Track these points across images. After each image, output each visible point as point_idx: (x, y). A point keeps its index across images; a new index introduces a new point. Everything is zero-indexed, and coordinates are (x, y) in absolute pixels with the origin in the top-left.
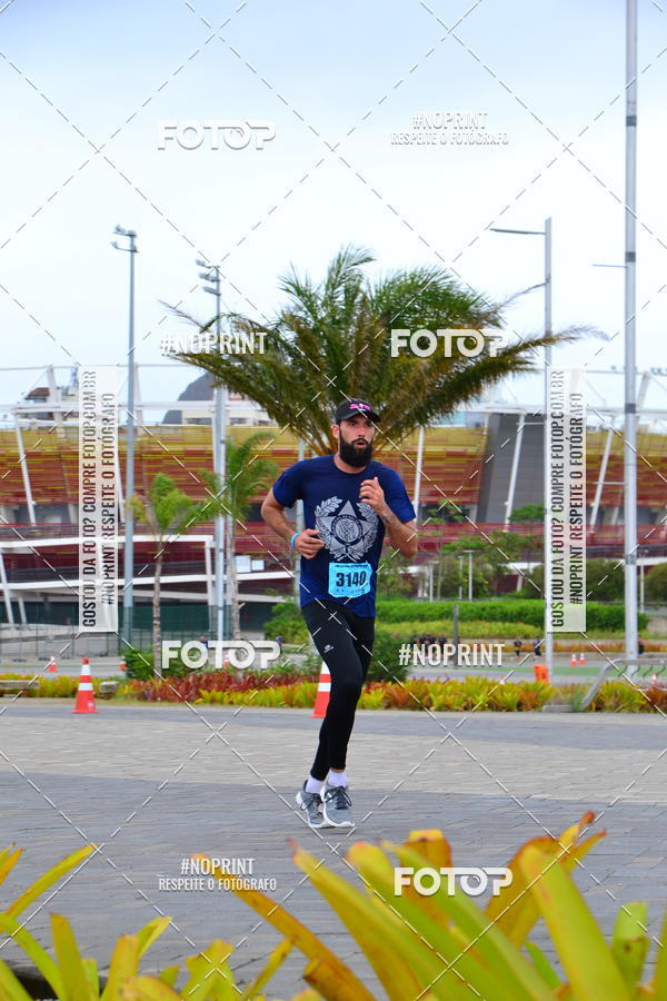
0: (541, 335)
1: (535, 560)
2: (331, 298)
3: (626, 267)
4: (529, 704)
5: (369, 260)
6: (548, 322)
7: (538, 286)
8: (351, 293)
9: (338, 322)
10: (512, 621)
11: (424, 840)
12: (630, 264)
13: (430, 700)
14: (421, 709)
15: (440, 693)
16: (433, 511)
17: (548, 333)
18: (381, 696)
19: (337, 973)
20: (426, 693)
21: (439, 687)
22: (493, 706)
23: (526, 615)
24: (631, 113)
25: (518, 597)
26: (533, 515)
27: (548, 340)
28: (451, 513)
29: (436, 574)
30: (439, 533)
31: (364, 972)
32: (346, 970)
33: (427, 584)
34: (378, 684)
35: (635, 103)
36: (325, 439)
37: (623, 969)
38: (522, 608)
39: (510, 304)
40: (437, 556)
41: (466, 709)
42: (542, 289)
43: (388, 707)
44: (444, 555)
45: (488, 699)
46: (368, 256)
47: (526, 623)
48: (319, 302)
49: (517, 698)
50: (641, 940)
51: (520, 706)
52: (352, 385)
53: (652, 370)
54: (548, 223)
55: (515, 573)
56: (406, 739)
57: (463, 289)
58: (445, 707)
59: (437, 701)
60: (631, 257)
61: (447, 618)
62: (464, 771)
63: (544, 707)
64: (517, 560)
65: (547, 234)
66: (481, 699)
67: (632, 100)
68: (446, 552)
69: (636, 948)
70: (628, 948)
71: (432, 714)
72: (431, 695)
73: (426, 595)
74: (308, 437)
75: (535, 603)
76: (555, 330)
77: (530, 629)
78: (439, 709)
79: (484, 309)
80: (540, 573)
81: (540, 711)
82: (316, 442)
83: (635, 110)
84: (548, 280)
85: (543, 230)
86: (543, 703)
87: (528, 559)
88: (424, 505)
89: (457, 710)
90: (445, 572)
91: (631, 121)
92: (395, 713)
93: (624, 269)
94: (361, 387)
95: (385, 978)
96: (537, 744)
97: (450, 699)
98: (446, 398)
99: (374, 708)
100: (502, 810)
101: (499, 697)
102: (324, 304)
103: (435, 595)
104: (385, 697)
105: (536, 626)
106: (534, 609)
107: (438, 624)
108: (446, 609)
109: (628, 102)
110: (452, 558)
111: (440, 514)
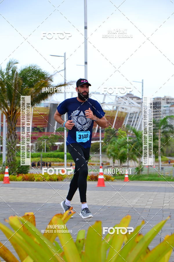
0: (63, 83)
1: (62, 142)
2: (8, 73)
3: (85, 66)
4: (60, 179)
5: (17, 63)
6: (65, 80)
7: (62, 70)
8: (13, 71)
9: (10, 79)
10: (56, 158)
11: (28, 215)
12: (86, 65)
13: (34, 178)
14: (32, 181)
15: (37, 177)
16: (36, 129)
17: (65, 83)
18: (21, 178)
19: (5, 250)
20: (33, 177)
21: (37, 175)
22: (51, 180)
23: (60, 156)
24: (86, 26)
25: (58, 151)
26: (61, 130)
27: (65, 85)
28: (40, 129)
29: (36, 145)
30: (37, 135)
31: (12, 250)
32: (7, 249)
33: (34, 148)
34: (21, 175)
35: (87, 23)
36: (7, 110)
37: (78, 247)
38: (59, 154)
39: (55, 75)
40: (36, 141)
41: (44, 181)
42: (64, 71)
43: (23, 180)
44: (38, 140)
45: (49, 178)
46: (17, 62)
47: (60, 158)
48: (4, 74)
49: (57, 178)
50: (83, 239)
51: (58, 180)
52: (14, 96)
53: (92, 92)
54: (65, 54)
55: (57, 145)
56: (27, 189)
57: (43, 71)
58: (38, 180)
59: (36, 179)
60: (86, 63)
61: (39, 157)
62: (42, 197)
63: (64, 180)
64: (57, 142)
65: (65, 57)
66: (48, 178)
67: (86, 22)
68: (39, 140)
69: (82, 242)
70: (80, 242)
71: (35, 182)
72: (35, 177)
73: (33, 151)
74: (2, 109)
75: (62, 153)
76: (67, 82)
77: (61, 160)
78: (37, 181)
79: (48, 76)
80: (63, 145)
81: (63, 181)
82: (4, 111)
83: (87, 25)
84: (65, 69)
85: (64, 56)
86: (64, 179)
87: (60, 142)
88: (33, 127)
89: (41, 181)
90: (39, 145)
91: (86, 28)
92: (25, 182)
93: (84, 66)
94: (16, 96)
95: (17, 251)
96: (62, 190)
97: (40, 178)
98: (39, 99)
99: (20, 181)
100: (52, 207)
101: (52, 177)
102: (6, 74)
103: (36, 151)
104: (22, 178)
105: (62, 159)
106: (62, 154)
107: (37, 158)
108: (39, 155)
109: (85, 23)
110: (41, 142)
111: (37, 130)
